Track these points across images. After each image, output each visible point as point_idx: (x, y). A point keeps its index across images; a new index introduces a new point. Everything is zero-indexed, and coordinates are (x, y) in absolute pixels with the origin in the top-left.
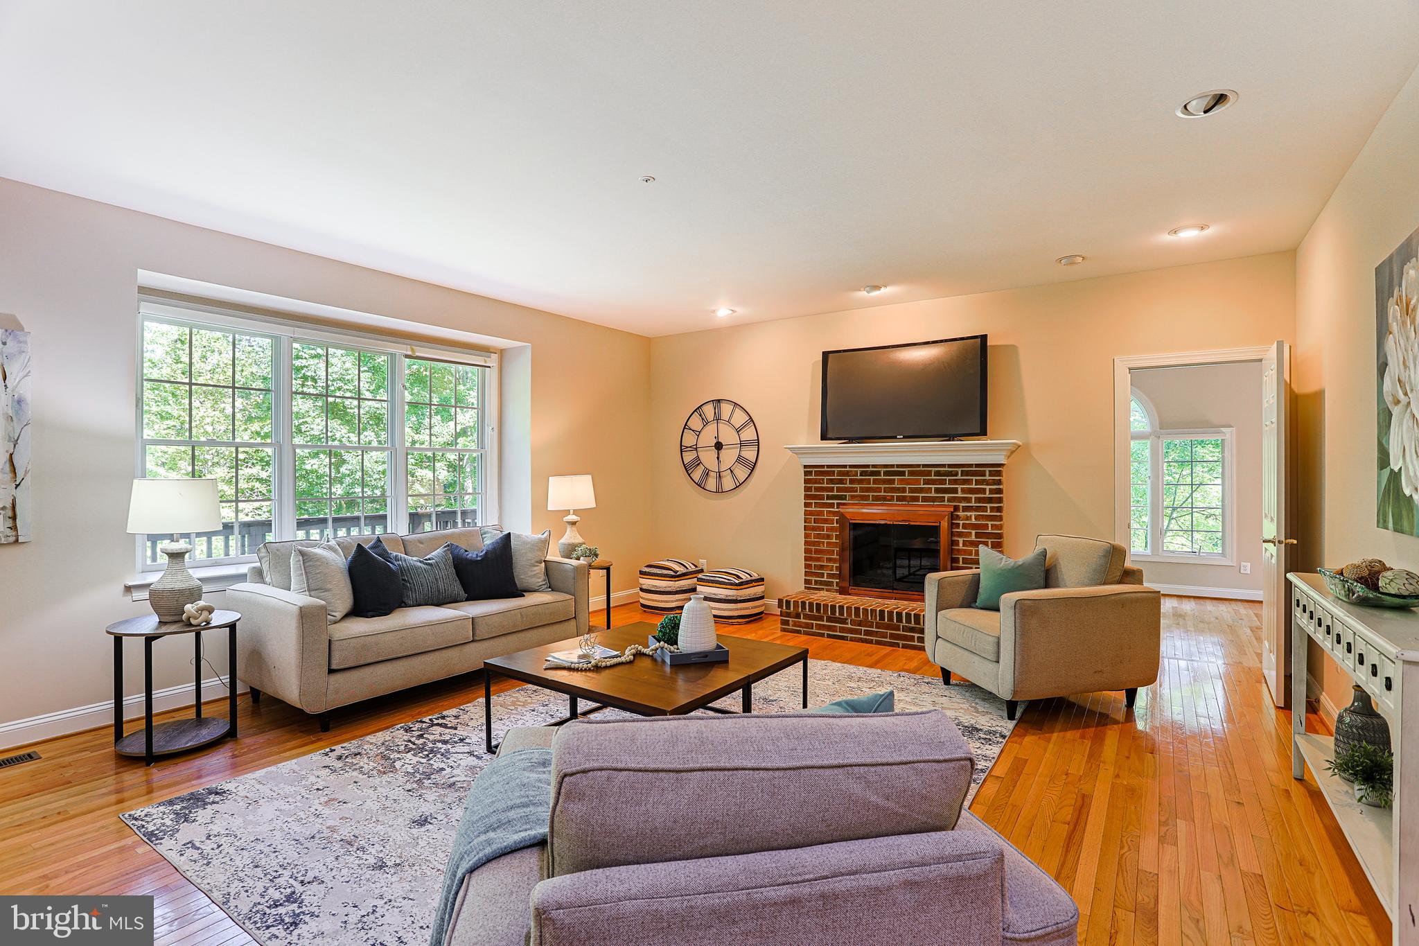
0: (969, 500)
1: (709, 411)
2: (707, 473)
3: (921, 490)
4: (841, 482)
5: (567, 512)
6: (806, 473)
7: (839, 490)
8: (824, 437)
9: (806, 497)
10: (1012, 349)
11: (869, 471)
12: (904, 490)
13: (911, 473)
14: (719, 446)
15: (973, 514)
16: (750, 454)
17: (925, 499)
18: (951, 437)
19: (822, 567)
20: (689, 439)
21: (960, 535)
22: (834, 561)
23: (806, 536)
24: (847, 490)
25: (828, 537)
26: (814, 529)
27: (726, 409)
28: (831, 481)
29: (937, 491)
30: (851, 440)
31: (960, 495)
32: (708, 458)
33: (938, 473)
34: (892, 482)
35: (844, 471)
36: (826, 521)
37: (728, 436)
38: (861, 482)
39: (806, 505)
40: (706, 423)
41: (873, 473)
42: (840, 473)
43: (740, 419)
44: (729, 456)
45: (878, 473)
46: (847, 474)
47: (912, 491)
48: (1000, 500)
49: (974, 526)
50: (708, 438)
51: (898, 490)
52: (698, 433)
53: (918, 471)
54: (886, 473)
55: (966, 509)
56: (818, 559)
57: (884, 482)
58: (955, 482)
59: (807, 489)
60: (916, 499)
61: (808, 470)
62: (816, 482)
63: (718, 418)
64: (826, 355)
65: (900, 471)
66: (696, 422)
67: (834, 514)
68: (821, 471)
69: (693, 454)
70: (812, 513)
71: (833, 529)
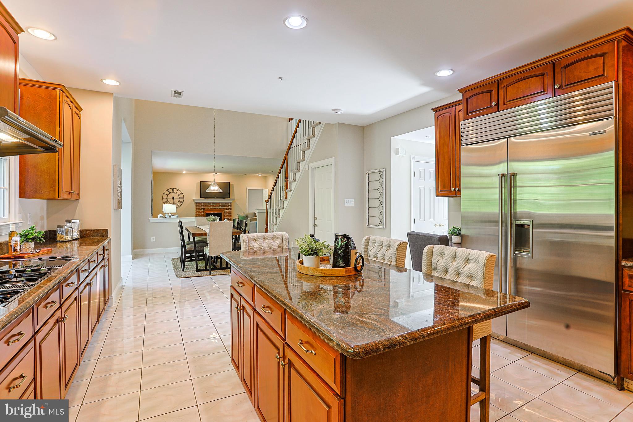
0: (227, 208)
1: (171, 190)
3: (219, 207)
4: (204, 205)
7: (203, 207)
8: (201, 197)
9: (196, 208)
10: (232, 185)
11: (209, 203)
12: (216, 207)
14: (173, 198)
15: (227, 211)
16: (182, 200)
17: (219, 208)
18: (224, 198)
20: (165, 196)
21: (225, 214)
24: (205, 207)
26: (198, 214)
27: (175, 191)
28: (202, 205)
29: (221, 207)
30: (206, 198)
31: (225, 207)
32: (171, 201)
33: (221, 204)
35: (204, 203)
36: (200, 213)
37: (176, 196)
38: (207, 205)
39: (196, 210)
40: (170, 193)
41: (210, 204)
43: (179, 193)
44: (176, 200)
45: (211, 204)
47: (217, 207)
48: (231, 208)
49: (227, 213)
50: (171, 196)
52: (167, 195)
53: (218, 203)
55: (226, 210)
57: (212, 205)
58: (224, 205)
59: (196, 207)
60: (218, 208)
61: (196, 203)
62: (198, 205)
63: (173, 192)
64: (201, 182)
65: (214, 204)
66: (167, 193)
67: (202, 211)
68: (200, 203)
69: (166, 200)
70: (197, 212)
71: (202, 214)
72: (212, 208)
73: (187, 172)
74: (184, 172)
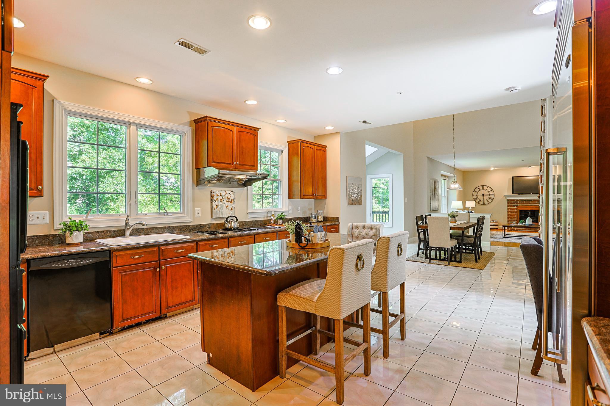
1: (481, 188)
2: (480, 201)
4: (517, 202)
5: (470, 208)
6: (508, 201)
8: (513, 193)
9: (508, 205)
11: (523, 200)
12: (532, 204)
13: (534, 200)
14: (483, 195)
16: (492, 197)
19: (512, 219)
20: (475, 193)
22: (515, 218)
23: (508, 213)
24: (518, 204)
25: (514, 213)
26: (510, 211)
27: (485, 188)
28: (514, 202)
30: (519, 194)
32: (481, 198)
34: (530, 202)
35: (517, 200)
36: (513, 210)
37: (486, 193)
38: (521, 202)
39: (508, 207)
40: (480, 190)
41: (524, 200)
42: (516, 200)
43: (489, 189)
44: (486, 197)
46: (518, 201)
47: (534, 204)
50: (481, 193)
51: (531, 204)
52: (477, 192)
54: (528, 200)
56: (511, 217)
57: (527, 202)
59: (508, 204)
61: (508, 200)
62: (510, 202)
63: (483, 189)
64: (513, 177)
65: (531, 200)
66: (477, 190)
67: (515, 208)
68: (512, 200)
69: (476, 197)
70: (509, 208)
71: (515, 211)
72: (527, 205)
73: (495, 169)
74: (492, 169)
